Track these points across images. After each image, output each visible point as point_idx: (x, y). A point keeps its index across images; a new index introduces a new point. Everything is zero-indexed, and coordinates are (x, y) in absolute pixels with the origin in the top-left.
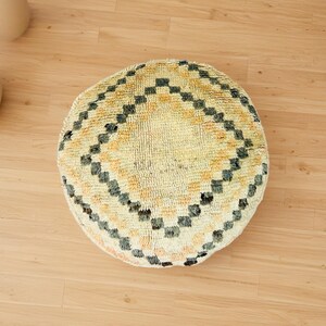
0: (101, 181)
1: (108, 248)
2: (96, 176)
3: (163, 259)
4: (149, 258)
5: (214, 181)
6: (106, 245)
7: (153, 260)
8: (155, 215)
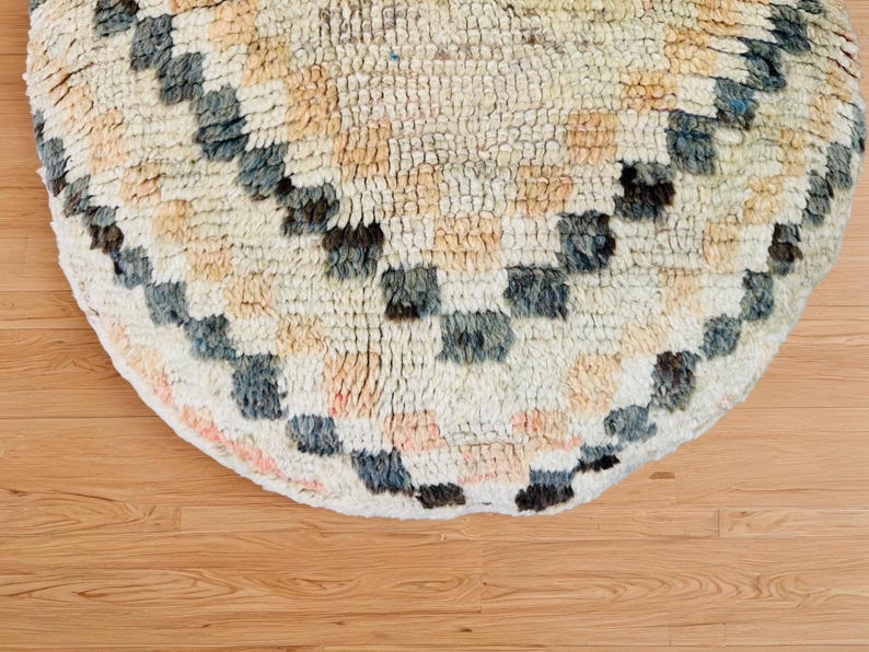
0: (169, 94)
1: (186, 414)
2: (148, 77)
3: (424, 469)
4: (362, 460)
5: (677, 116)
6: (182, 396)
7: (383, 473)
8: (400, 250)
